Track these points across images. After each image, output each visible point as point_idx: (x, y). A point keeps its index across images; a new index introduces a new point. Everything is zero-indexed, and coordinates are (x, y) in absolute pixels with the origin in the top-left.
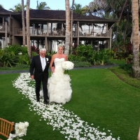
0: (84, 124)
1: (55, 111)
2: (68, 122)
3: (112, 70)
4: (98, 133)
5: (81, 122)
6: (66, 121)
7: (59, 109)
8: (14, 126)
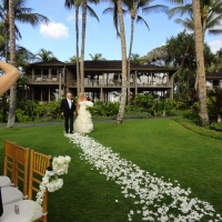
0: (144, 174)
1: (109, 160)
2: (125, 171)
3: (176, 120)
4: (162, 184)
5: (141, 172)
6: (122, 170)
7: (114, 158)
8: (51, 161)
